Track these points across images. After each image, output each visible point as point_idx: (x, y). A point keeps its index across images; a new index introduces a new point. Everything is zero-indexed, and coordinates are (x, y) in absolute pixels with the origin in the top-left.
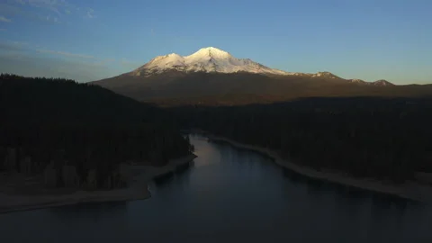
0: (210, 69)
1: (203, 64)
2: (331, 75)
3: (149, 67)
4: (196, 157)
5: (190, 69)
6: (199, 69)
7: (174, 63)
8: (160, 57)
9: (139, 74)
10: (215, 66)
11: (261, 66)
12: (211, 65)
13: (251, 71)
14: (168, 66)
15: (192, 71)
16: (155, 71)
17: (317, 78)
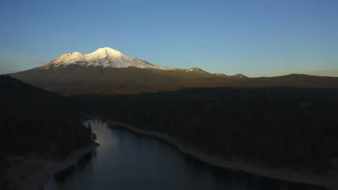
0: (105, 65)
1: (100, 61)
2: (201, 70)
3: (57, 62)
4: (99, 145)
5: (90, 64)
6: (97, 64)
7: (77, 60)
8: (66, 55)
9: (48, 68)
10: (110, 62)
11: (146, 63)
12: (107, 61)
13: (139, 67)
14: (72, 62)
15: (91, 66)
16: (62, 65)
17: (190, 72)
